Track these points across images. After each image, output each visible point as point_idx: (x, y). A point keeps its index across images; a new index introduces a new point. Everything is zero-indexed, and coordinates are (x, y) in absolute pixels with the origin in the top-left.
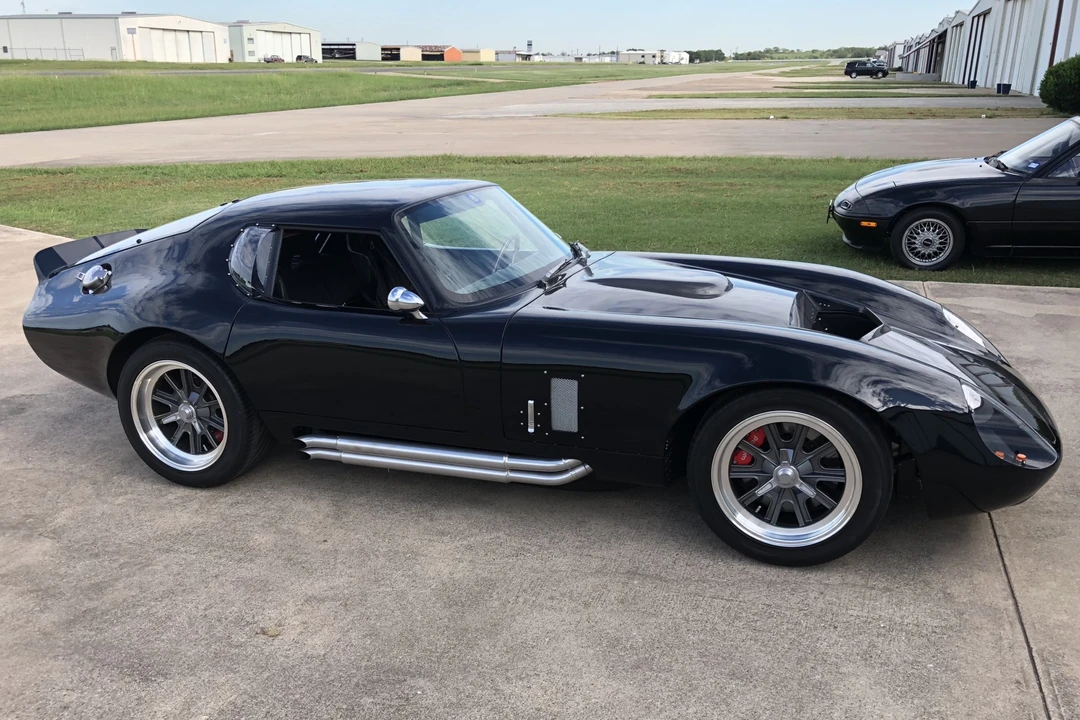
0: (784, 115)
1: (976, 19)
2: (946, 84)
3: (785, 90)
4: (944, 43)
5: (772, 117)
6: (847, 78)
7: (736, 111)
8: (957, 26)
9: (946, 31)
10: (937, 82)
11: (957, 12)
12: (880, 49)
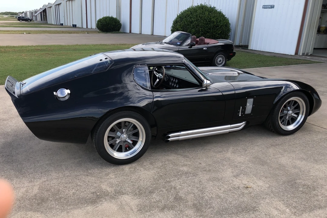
0: (29, 33)
1: (56, 6)
2: (50, 24)
3: (7, 25)
4: (46, 12)
5: (25, 33)
6: (19, 22)
7: (14, 31)
8: (49, 7)
9: (46, 9)
10: (47, 23)
11: (49, 3)
12: (19, 13)
